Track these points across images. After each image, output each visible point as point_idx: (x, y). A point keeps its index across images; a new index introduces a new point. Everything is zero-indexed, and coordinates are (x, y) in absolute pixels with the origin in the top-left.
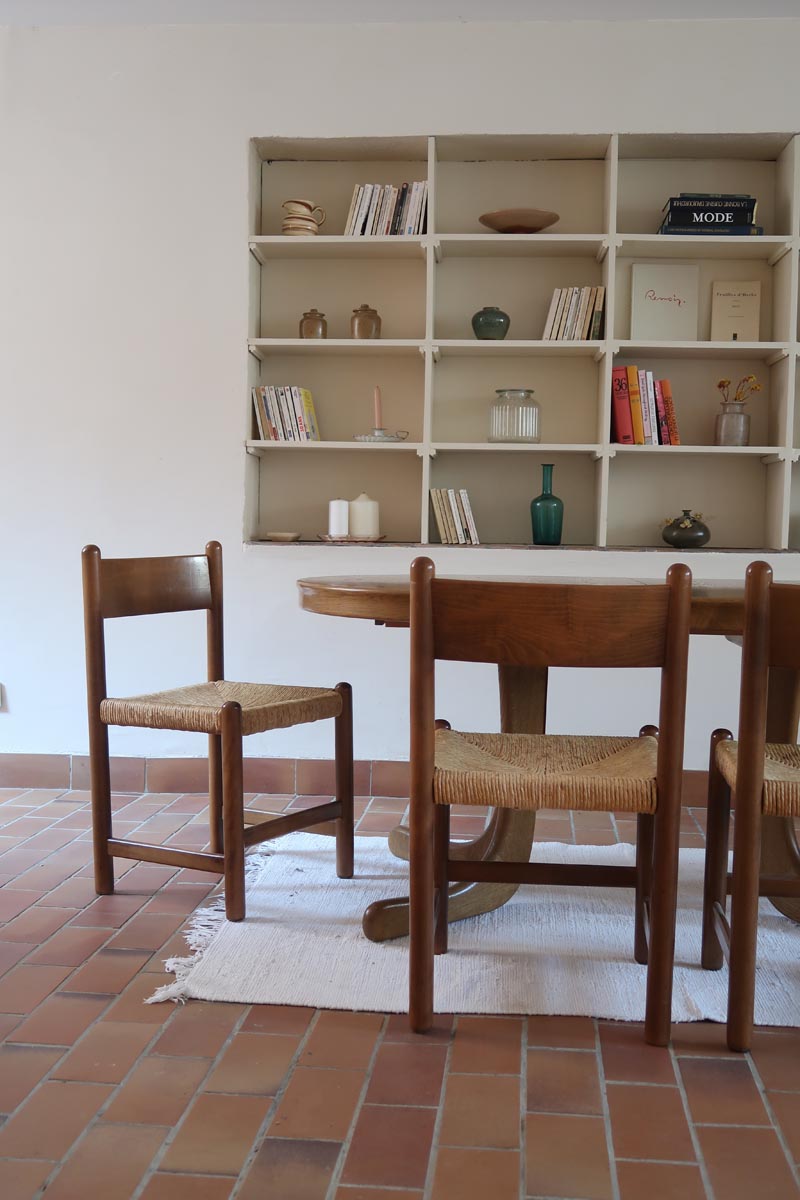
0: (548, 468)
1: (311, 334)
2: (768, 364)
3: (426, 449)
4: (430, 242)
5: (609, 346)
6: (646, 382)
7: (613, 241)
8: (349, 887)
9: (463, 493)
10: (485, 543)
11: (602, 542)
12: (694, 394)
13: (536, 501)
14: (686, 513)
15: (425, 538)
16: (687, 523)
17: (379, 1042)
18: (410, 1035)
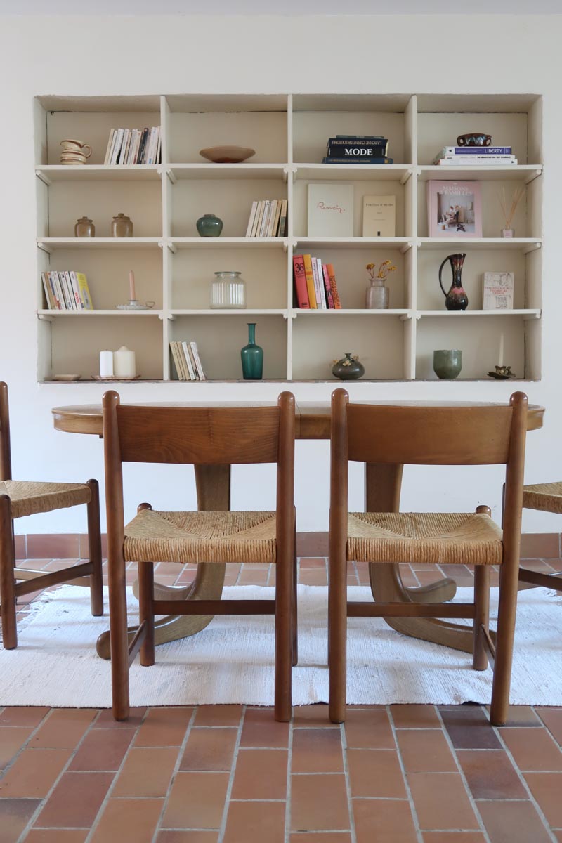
0: (252, 326)
1: (83, 234)
2: (401, 252)
3: (165, 314)
4: (164, 169)
5: (290, 242)
6: (316, 266)
7: (290, 168)
8: (98, 622)
9: (193, 345)
10: (209, 379)
11: (289, 377)
12: (351, 273)
13: (244, 349)
14: (348, 355)
15: (166, 375)
16: (348, 363)
17: (90, 728)
18: (113, 723)
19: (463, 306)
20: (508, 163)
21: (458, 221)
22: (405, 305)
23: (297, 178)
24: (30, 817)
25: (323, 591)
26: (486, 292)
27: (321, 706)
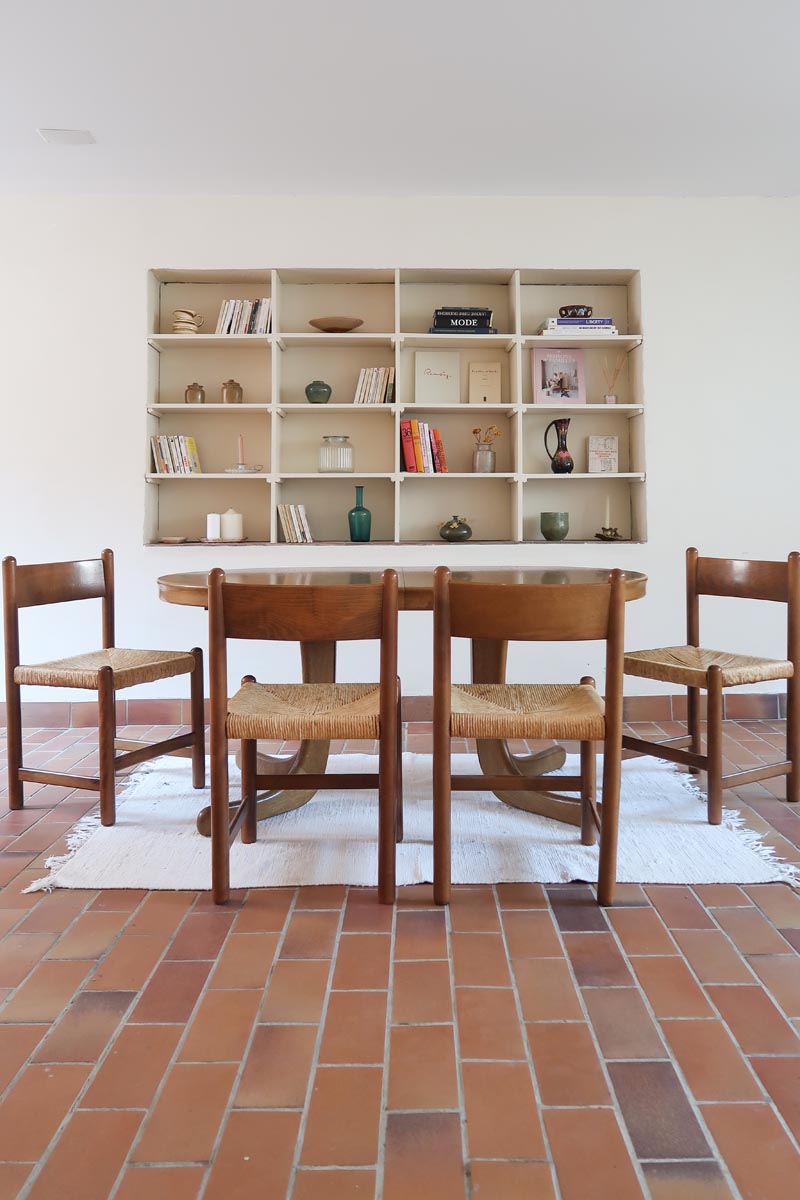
0: (360, 489)
1: (193, 400)
2: (508, 417)
3: (273, 478)
4: (274, 338)
5: (398, 407)
6: (423, 431)
7: (398, 338)
8: (200, 795)
9: (301, 508)
10: (316, 541)
11: (397, 540)
12: (457, 439)
13: (352, 511)
14: (455, 518)
15: (273, 538)
16: (455, 525)
17: (189, 912)
18: (213, 906)
19: (569, 470)
20: (609, 334)
21: (562, 387)
22: (512, 470)
23: (405, 346)
24: (124, 1012)
25: (428, 759)
26: (592, 455)
27: (426, 886)
